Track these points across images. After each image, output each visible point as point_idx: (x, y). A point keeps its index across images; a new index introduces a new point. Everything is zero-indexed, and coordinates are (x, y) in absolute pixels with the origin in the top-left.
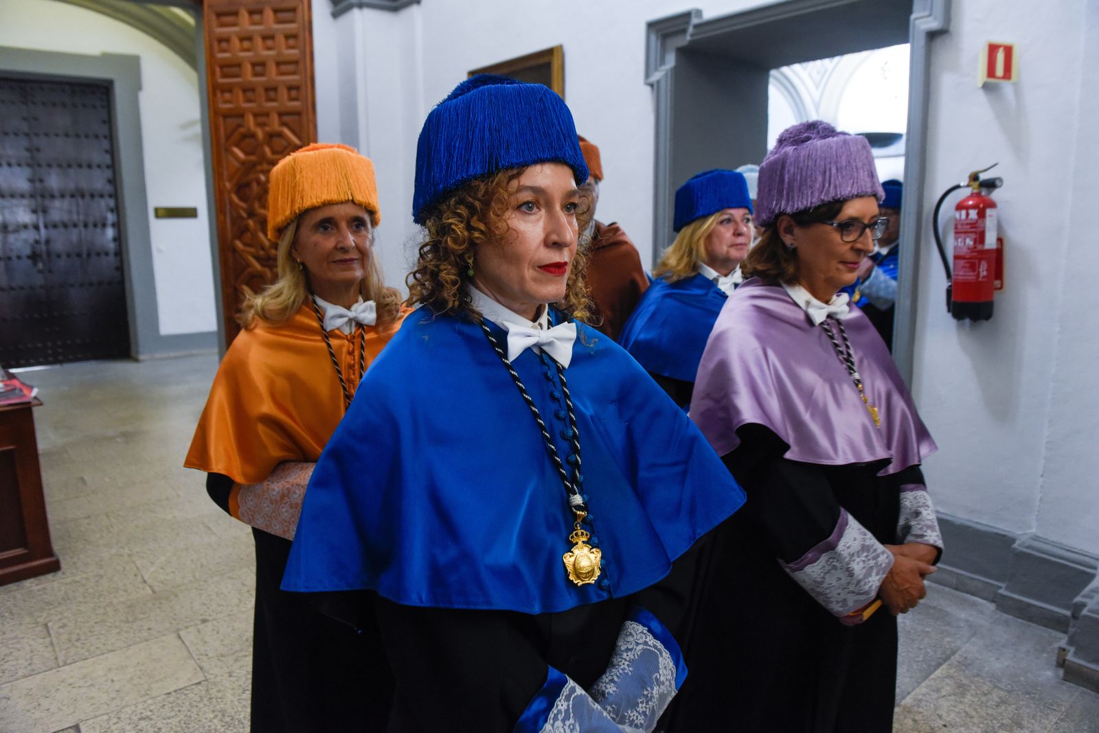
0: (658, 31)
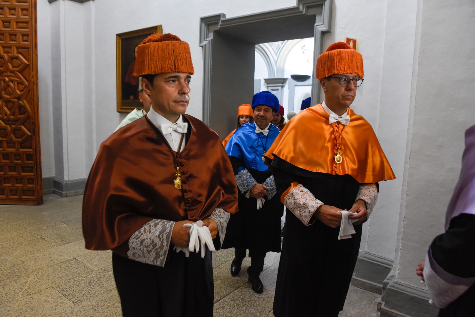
0: (206, 22)
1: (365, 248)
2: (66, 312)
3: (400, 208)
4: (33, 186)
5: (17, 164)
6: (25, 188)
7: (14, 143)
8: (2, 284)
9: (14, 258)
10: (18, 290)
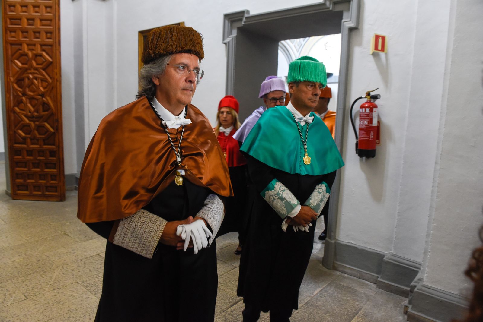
0: (229, 19)
1: (391, 250)
2: (91, 307)
3: (430, 209)
4: (56, 182)
5: (40, 160)
6: (48, 185)
7: (38, 140)
8: (29, 278)
9: (39, 253)
10: (44, 284)
